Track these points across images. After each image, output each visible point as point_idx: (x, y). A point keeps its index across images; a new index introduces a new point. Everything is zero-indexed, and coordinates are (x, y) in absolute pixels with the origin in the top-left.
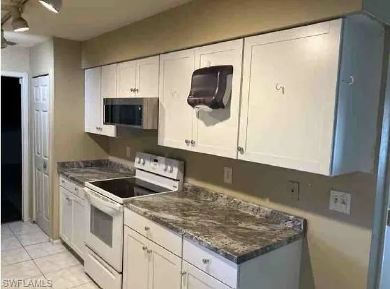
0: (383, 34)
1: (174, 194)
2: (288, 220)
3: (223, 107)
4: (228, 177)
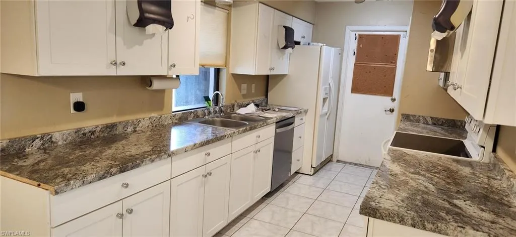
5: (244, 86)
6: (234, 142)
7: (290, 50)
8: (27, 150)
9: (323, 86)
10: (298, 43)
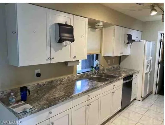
5: (109, 61)
6: (102, 89)
7: (130, 44)
8: (18, 93)
9: (146, 60)
10: (134, 41)
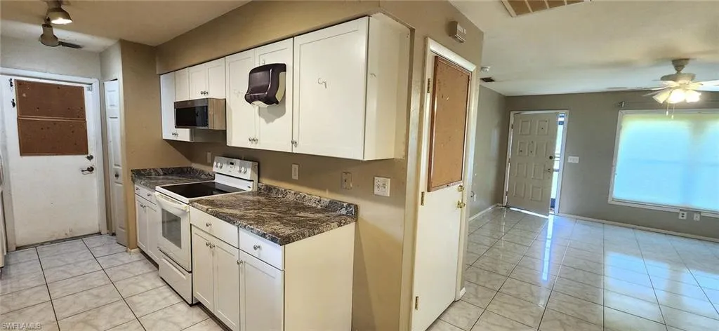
0: (409, 36)
1: (249, 194)
2: (342, 207)
3: (277, 103)
4: (295, 175)
